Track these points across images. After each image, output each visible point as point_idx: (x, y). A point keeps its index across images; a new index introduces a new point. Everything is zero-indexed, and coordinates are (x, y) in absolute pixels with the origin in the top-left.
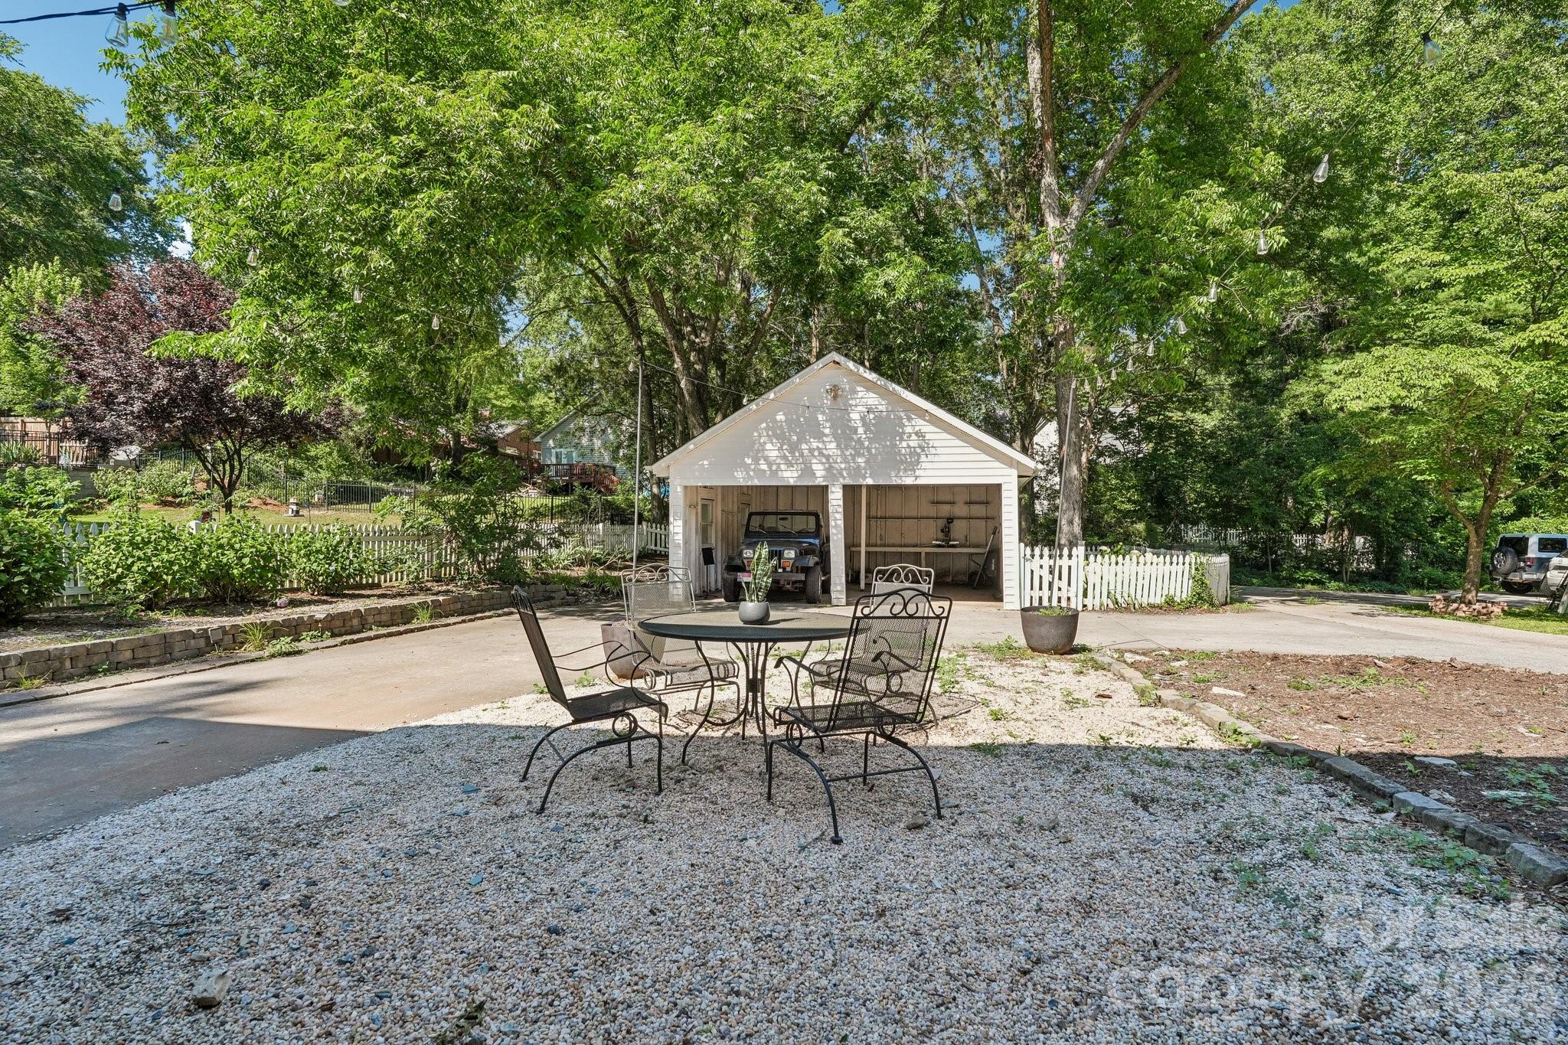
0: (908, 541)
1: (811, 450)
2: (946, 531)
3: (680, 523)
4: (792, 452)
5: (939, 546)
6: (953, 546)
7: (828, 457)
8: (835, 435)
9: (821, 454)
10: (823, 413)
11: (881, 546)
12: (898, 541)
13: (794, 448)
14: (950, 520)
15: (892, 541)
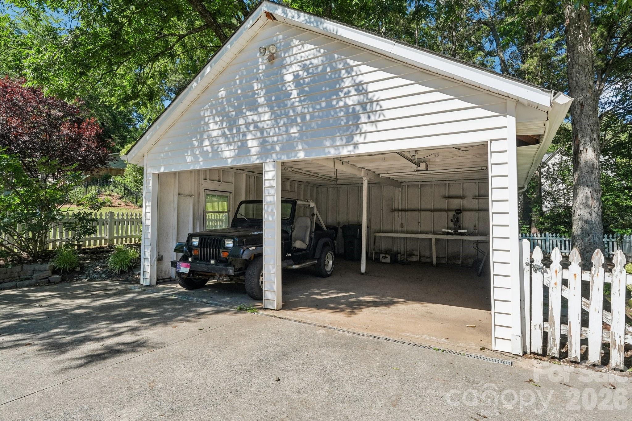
0: (423, 229)
1: (247, 125)
2: (456, 221)
3: (149, 204)
4: (230, 130)
5: (448, 234)
6: (461, 234)
7: (262, 130)
8: (269, 104)
9: (256, 127)
10: (258, 80)
11: (402, 232)
12: (416, 228)
13: (232, 124)
14: (459, 212)
15: (410, 229)
